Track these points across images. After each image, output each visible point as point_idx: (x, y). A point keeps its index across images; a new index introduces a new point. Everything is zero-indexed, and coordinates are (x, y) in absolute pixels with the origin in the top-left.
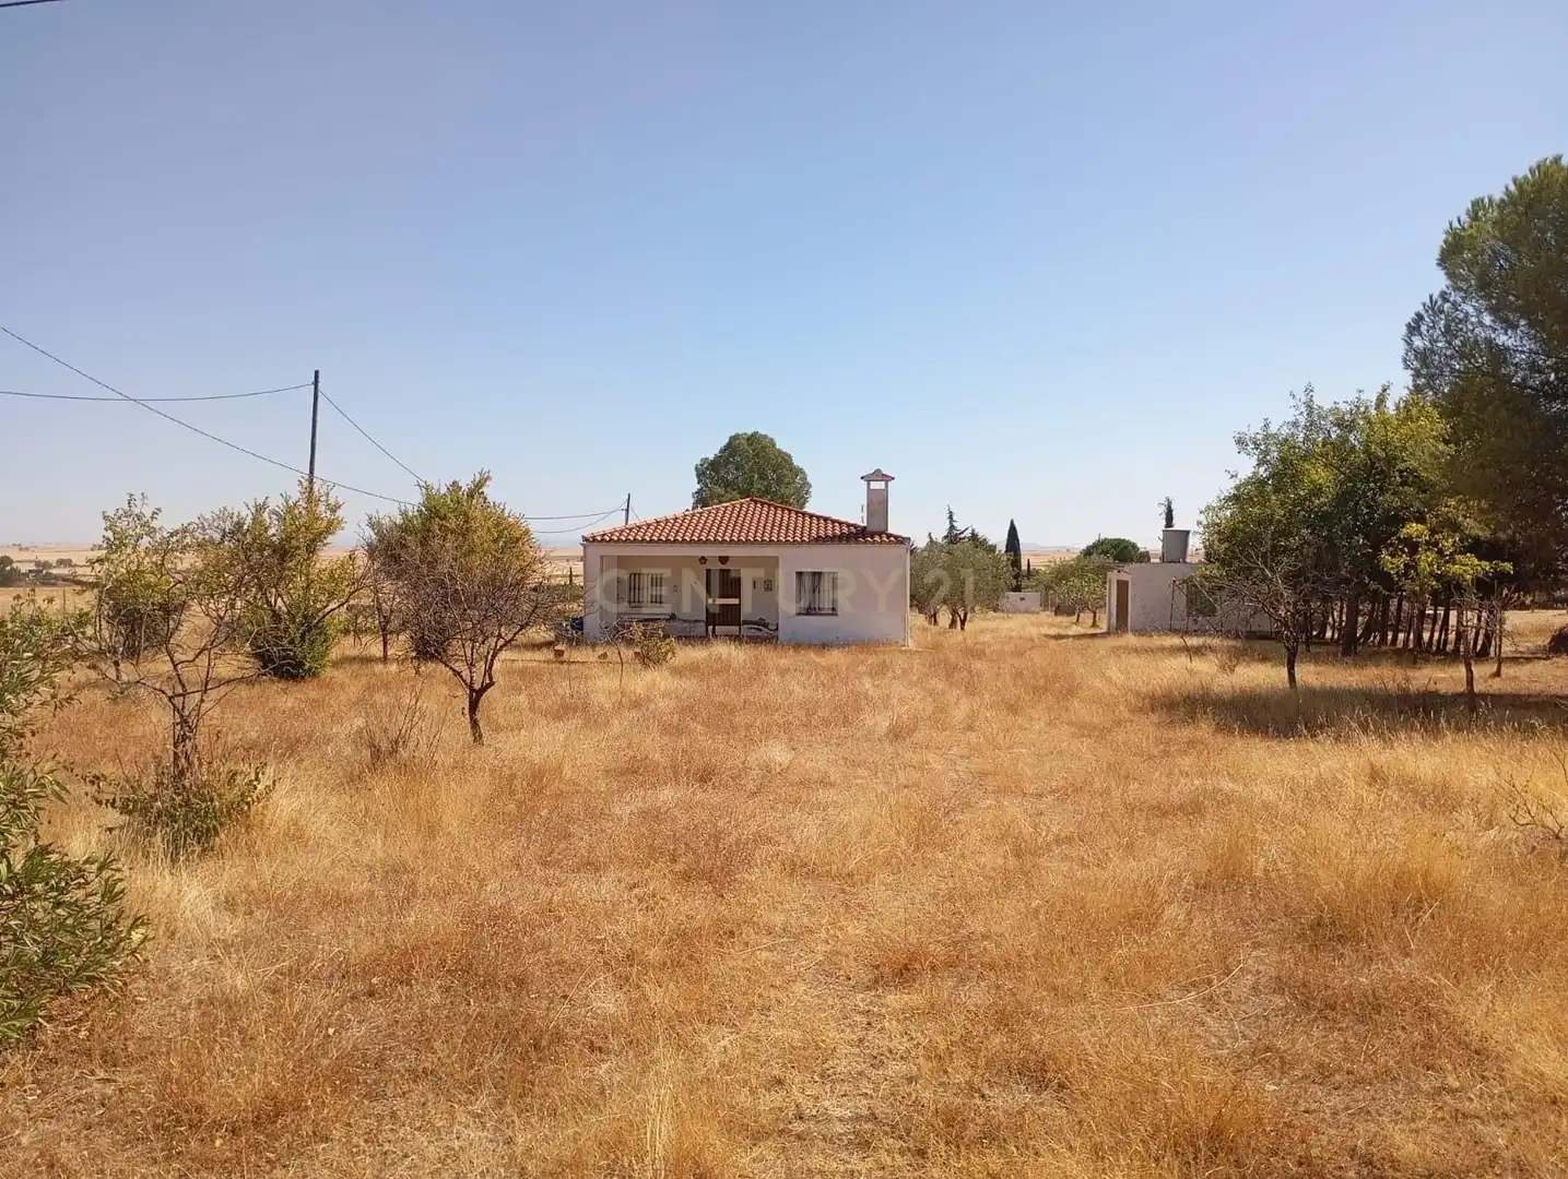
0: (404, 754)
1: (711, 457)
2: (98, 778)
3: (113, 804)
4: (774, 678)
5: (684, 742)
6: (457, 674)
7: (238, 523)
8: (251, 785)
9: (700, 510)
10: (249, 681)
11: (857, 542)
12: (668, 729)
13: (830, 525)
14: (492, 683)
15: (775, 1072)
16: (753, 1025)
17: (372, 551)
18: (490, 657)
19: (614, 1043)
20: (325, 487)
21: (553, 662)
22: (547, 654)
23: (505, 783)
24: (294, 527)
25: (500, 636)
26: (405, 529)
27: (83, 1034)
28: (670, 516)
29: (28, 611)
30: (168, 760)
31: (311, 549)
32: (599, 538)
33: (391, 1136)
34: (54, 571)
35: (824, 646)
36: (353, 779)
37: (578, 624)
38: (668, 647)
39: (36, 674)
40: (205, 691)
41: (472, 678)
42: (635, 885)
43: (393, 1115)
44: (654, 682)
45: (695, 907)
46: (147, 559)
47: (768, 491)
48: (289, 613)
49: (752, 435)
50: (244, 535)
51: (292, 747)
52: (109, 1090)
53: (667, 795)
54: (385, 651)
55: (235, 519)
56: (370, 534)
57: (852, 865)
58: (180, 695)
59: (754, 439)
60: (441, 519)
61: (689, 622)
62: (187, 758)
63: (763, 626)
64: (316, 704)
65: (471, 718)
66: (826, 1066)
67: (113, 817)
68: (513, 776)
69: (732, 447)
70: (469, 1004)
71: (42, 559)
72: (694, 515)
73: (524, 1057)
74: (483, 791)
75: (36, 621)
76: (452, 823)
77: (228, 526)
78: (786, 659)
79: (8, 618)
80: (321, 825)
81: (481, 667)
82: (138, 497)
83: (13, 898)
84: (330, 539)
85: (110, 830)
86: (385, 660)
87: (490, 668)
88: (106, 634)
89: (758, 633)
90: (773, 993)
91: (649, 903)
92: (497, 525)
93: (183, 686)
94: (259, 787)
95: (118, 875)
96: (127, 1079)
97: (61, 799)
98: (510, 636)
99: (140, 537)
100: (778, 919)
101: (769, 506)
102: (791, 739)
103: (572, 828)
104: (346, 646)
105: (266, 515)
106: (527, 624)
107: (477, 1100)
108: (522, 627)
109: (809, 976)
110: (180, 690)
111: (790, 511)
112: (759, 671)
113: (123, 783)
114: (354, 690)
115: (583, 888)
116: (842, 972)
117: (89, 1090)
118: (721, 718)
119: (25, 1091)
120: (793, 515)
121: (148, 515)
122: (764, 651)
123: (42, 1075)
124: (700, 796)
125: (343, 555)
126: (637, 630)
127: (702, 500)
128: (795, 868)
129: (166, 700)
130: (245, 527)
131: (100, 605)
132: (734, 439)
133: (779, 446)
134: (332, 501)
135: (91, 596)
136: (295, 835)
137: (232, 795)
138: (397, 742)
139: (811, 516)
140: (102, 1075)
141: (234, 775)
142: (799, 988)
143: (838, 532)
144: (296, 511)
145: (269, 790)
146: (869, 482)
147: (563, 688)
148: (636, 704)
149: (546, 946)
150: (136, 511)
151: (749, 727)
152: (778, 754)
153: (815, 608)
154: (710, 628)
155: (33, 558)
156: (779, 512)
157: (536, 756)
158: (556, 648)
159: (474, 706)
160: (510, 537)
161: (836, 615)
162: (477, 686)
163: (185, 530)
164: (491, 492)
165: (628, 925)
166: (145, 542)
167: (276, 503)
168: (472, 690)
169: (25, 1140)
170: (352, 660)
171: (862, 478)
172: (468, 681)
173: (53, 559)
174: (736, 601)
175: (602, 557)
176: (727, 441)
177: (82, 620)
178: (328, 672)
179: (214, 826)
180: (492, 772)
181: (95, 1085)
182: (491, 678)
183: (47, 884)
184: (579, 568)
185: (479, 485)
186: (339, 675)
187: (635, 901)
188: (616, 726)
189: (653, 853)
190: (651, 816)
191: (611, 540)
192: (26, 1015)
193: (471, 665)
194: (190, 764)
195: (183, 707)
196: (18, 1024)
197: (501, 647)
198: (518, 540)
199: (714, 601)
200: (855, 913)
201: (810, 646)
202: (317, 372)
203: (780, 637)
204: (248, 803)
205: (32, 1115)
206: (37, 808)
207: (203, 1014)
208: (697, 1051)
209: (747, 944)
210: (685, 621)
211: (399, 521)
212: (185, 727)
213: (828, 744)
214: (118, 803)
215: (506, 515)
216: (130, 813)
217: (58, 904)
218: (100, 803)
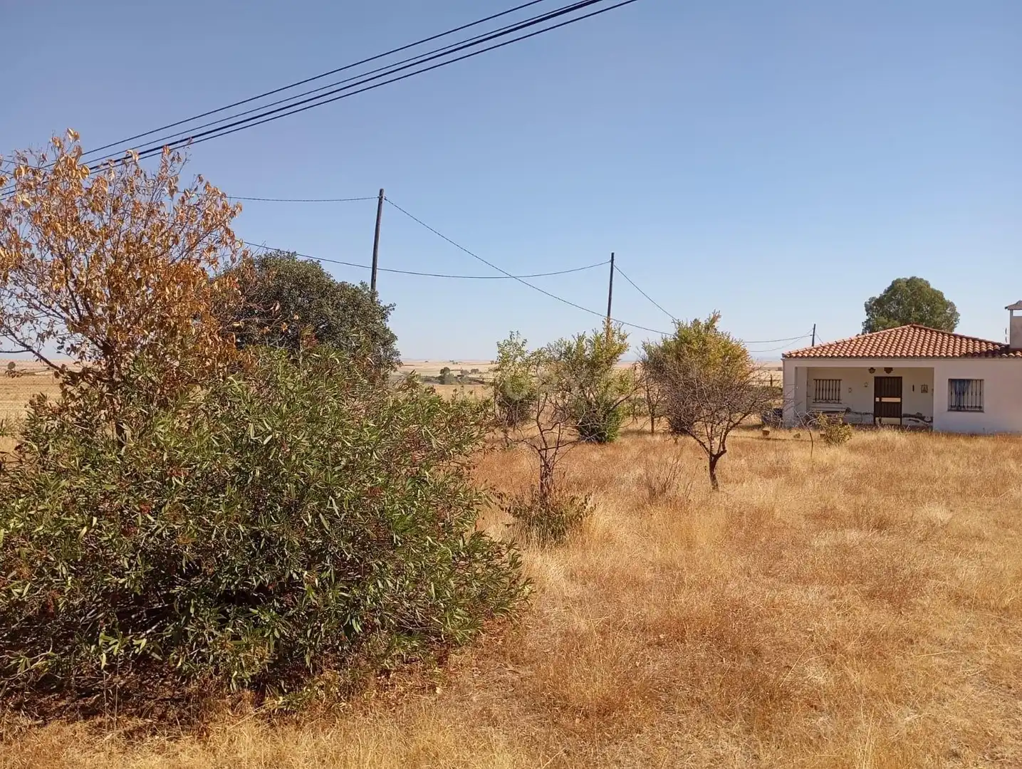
0: (670, 493)
1: (878, 297)
2: (502, 495)
3: (509, 511)
4: (931, 456)
5: (863, 500)
6: (702, 444)
7: (569, 348)
8: (583, 505)
9: (868, 334)
10: (574, 443)
11: (1001, 357)
12: (848, 490)
13: (977, 344)
14: (725, 451)
15: (953, 747)
16: (931, 710)
17: (645, 364)
18: (723, 434)
19: (825, 704)
20: (618, 325)
21: (762, 439)
22: (758, 433)
23: (735, 518)
24: (600, 350)
25: (730, 420)
26: (666, 349)
27: (500, 643)
28: (847, 339)
29: (459, 399)
30: (538, 488)
31: (609, 362)
32: (794, 355)
33: (679, 738)
34: (470, 376)
35: (973, 435)
36: (640, 507)
37: (779, 412)
38: (846, 432)
39: (476, 434)
40: (557, 448)
41: (711, 446)
42: (834, 597)
43: (679, 724)
44: (838, 456)
45: (881, 618)
46: (519, 369)
47: (922, 320)
48: (596, 402)
49: (910, 280)
50: (572, 355)
51: (602, 484)
52: (516, 678)
53: (852, 536)
54: (653, 428)
55: (567, 346)
56: (643, 353)
57: (1007, 601)
58: (544, 449)
59: (912, 282)
60: (688, 343)
61: (861, 414)
62: (548, 487)
63: (920, 418)
64: (614, 459)
65: (711, 474)
66: (995, 750)
67: (510, 518)
68: (742, 514)
69: (894, 288)
70: (722, 661)
71: (464, 369)
72: (865, 338)
73: (763, 703)
74: (722, 522)
75: (464, 404)
76: (702, 539)
77: (563, 350)
78: (940, 444)
79: (450, 402)
80: (621, 533)
81: (717, 441)
82: (515, 333)
83: (465, 560)
84: (621, 357)
85: (508, 525)
86: (652, 432)
87: (724, 441)
88: (498, 412)
89: (915, 424)
90: (946, 689)
91: (845, 611)
92: (724, 347)
93: (546, 444)
94: (587, 507)
95: (518, 553)
96: (524, 673)
97: (489, 506)
98: (737, 421)
99: (516, 356)
100: (948, 635)
101: (926, 330)
102: (948, 504)
103: (784, 553)
104: (628, 423)
105: (584, 343)
106: (749, 413)
107: (733, 726)
108: (746, 415)
109: (976, 680)
110: (544, 447)
111: (943, 334)
112: (918, 450)
113: (515, 499)
114: (634, 451)
115: (795, 594)
116: (1004, 682)
117: (505, 676)
118: (890, 484)
119: (473, 671)
120: (946, 337)
121: (520, 344)
122: (921, 437)
123: (481, 663)
124: (877, 539)
125: (628, 366)
126: (823, 419)
127: (869, 327)
128: (958, 599)
129: (537, 452)
130: (573, 350)
131: (496, 395)
132: (894, 283)
133: (932, 286)
134: (622, 333)
135: (491, 390)
136: (608, 539)
137: (573, 511)
138: (665, 486)
139: (961, 337)
140: (511, 668)
141: (573, 499)
142: (969, 688)
143: (984, 349)
144: (601, 340)
145: (592, 510)
146: (1012, 310)
147: (772, 456)
148: (824, 470)
149: (773, 630)
150: (514, 341)
151: (913, 492)
152: (939, 513)
153: (964, 407)
154: (877, 419)
155: (459, 368)
156: (935, 335)
157: (756, 501)
158: (764, 429)
159: (713, 465)
160: (733, 355)
161: (982, 412)
162: (715, 453)
163: (539, 352)
164: (720, 326)
165: (829, 624)
166: (519, 359)
167: (590, 335)
168: (711, 455)
169: (474, 699)
170: (632, 432)
171: (1006, 308)
172: (709, 449)
173: (469, 369)
174: (898, 400)
175: (796, 368)
176: (891, 284)
177: (486, 403)
178: (619, 439)
179: (563, 529)
180: (727, 509)
181: (508, 673)
182: (724, 448)
183: (482, 554)
184: (779, 375)
185: (713, 320)
186: (626, 441)
187: (834, 609)
188: (810, 485)
189: (844, 577)
190: (844, 550)
191: (803, 357)
192: (474, 627)
193: (711, 439)
194: (550, 490)
195: (546, 457)
196: (470, 632)
197: (731, 427)
198: (739, 356)
199: (880, 400)
200: (1013, 638)
201: (958, 435)
202: (613, 254)
203: (934, 427)
204: (581, 517)
205: (477, 685)
206: (478, 510)
207: (563, 641)
208: (887, 722)
209: (923, 650)
210: (857, 413)
211: (661, 344)
212: (547, 469)
213: (980, 509)
214: (512, 511)
215: (730, 340)
216: (518, 516)
217: (488, 566)
218: (502, 509)
